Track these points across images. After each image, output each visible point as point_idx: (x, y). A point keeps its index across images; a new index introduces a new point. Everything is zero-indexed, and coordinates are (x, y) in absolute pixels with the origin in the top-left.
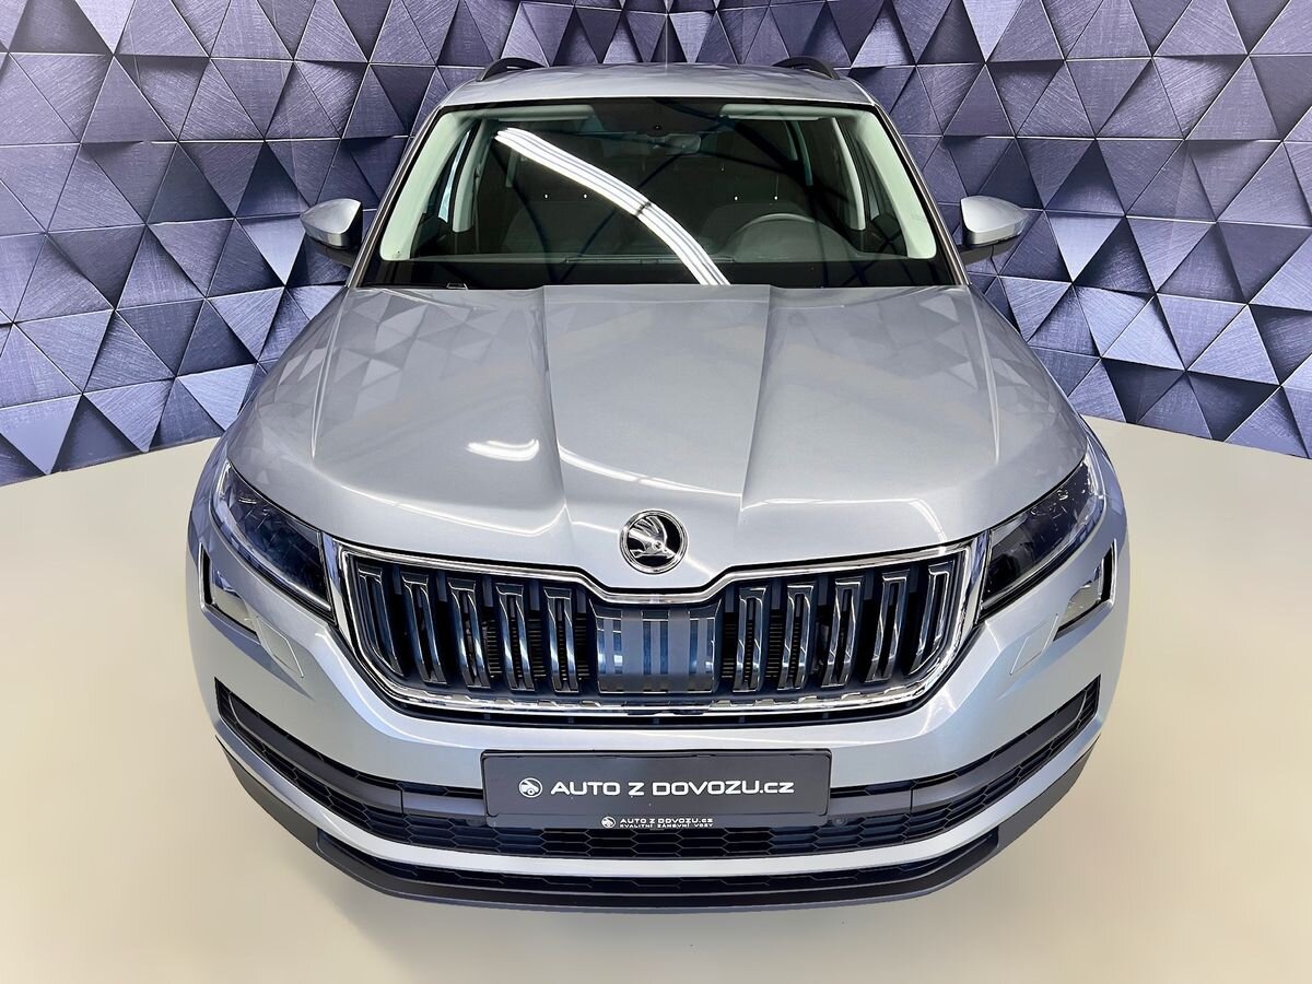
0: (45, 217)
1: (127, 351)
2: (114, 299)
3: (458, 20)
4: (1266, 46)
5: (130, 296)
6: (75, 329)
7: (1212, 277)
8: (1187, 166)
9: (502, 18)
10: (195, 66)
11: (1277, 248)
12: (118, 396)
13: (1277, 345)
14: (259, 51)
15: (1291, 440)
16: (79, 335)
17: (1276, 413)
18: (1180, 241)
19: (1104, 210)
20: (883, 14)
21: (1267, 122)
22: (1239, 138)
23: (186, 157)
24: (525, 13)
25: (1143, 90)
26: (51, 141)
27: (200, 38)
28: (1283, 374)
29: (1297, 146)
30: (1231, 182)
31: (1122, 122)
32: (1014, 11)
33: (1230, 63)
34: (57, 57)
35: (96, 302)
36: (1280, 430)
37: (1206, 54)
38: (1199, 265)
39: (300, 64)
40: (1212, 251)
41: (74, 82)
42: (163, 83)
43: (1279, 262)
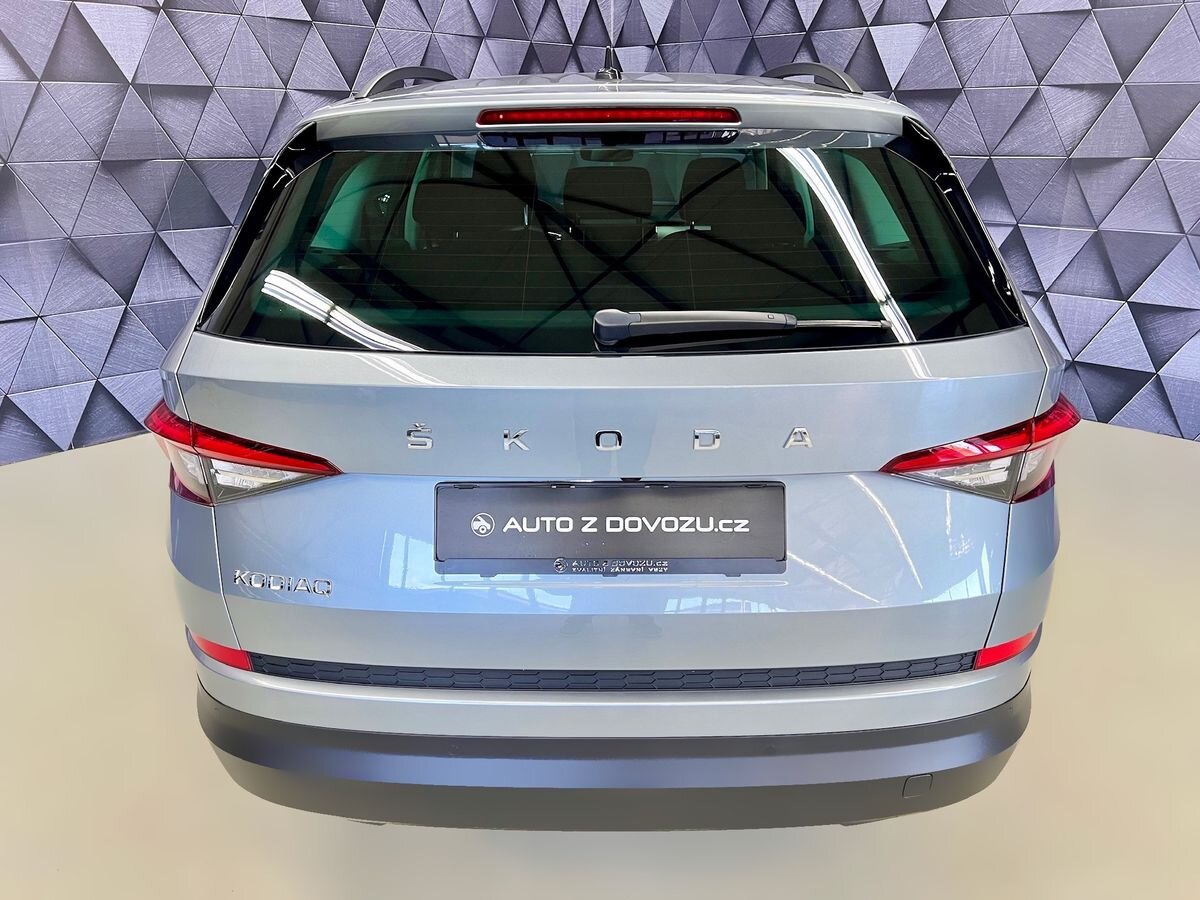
0: (68, 225)
1: (137, 342)
2: (126, 296)
3: (429, 54)
4: (1141, 75)
5: (140, 295)
6: (94, 322)
7: (1095, 278)
8: (1072, 179)
9: (467, 52)
10: (201, 94)
11: (1152, 252)
12: (128, 382)
13: (1153, 338)
14: (256, 81)
15: (1168, 421)
16: (96, 328)
17: (1154, 398)
18: (1065, 246)
19: (999, 219)
20: (802, 49)
21: (1140, 142)
22: (1116, 156)
23: (192, 172)
24: (488, 47)
25: (1031, 114)
26: (75, 158)
27: (206, 70)
28: (1159, 364)
29: (1168, 163)
30: (1110, 195)
31: (1014, 143)
32: (917, 46)
33: (1107, 91)
34: (81, 85)
35: (111, 298)
36: (1157, 413)
37: (1086, 82)
38: (1083, 267)
39: (291, 93)
40: (1094, 255)
41: (97, 107)
42: (173, 109)
43: (1154, 263)
